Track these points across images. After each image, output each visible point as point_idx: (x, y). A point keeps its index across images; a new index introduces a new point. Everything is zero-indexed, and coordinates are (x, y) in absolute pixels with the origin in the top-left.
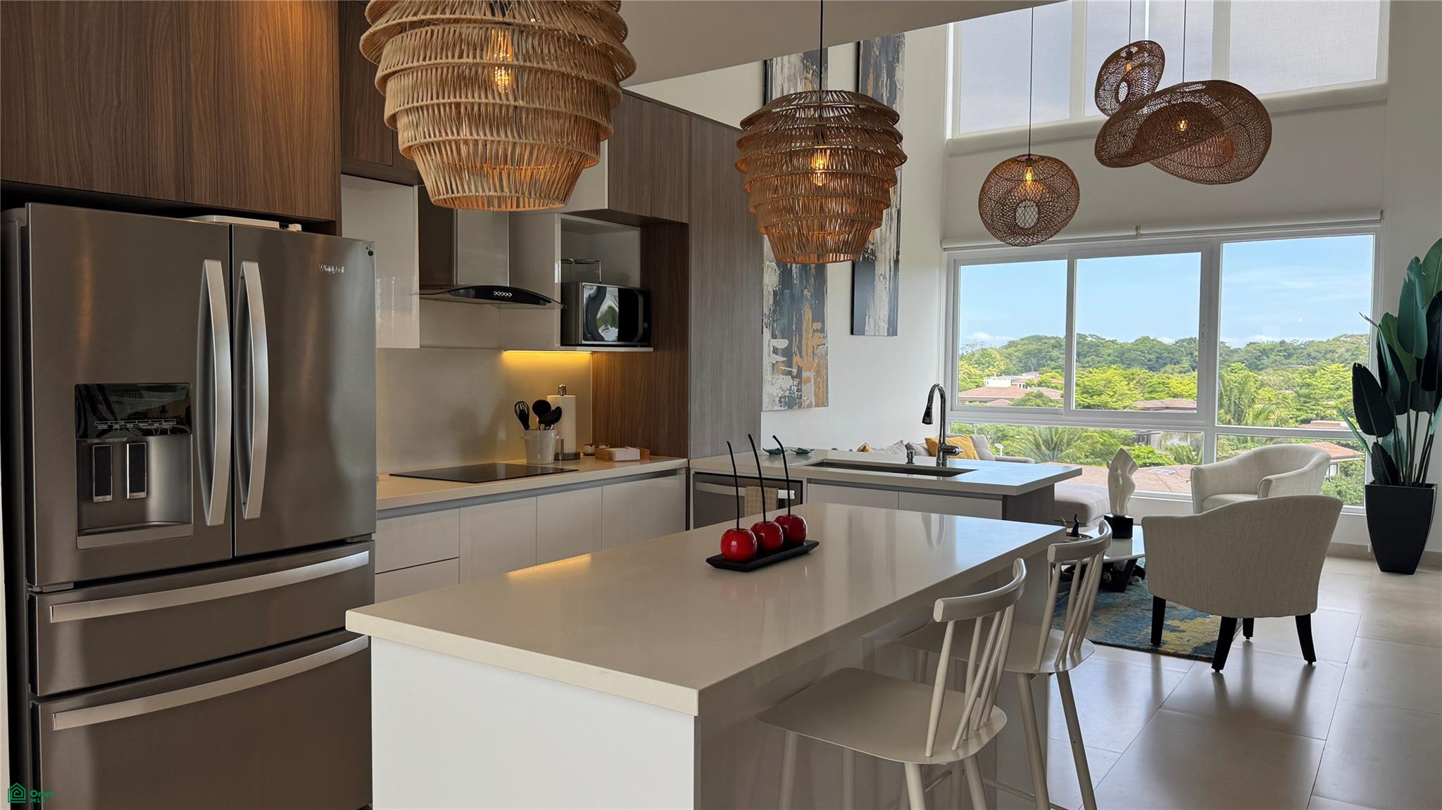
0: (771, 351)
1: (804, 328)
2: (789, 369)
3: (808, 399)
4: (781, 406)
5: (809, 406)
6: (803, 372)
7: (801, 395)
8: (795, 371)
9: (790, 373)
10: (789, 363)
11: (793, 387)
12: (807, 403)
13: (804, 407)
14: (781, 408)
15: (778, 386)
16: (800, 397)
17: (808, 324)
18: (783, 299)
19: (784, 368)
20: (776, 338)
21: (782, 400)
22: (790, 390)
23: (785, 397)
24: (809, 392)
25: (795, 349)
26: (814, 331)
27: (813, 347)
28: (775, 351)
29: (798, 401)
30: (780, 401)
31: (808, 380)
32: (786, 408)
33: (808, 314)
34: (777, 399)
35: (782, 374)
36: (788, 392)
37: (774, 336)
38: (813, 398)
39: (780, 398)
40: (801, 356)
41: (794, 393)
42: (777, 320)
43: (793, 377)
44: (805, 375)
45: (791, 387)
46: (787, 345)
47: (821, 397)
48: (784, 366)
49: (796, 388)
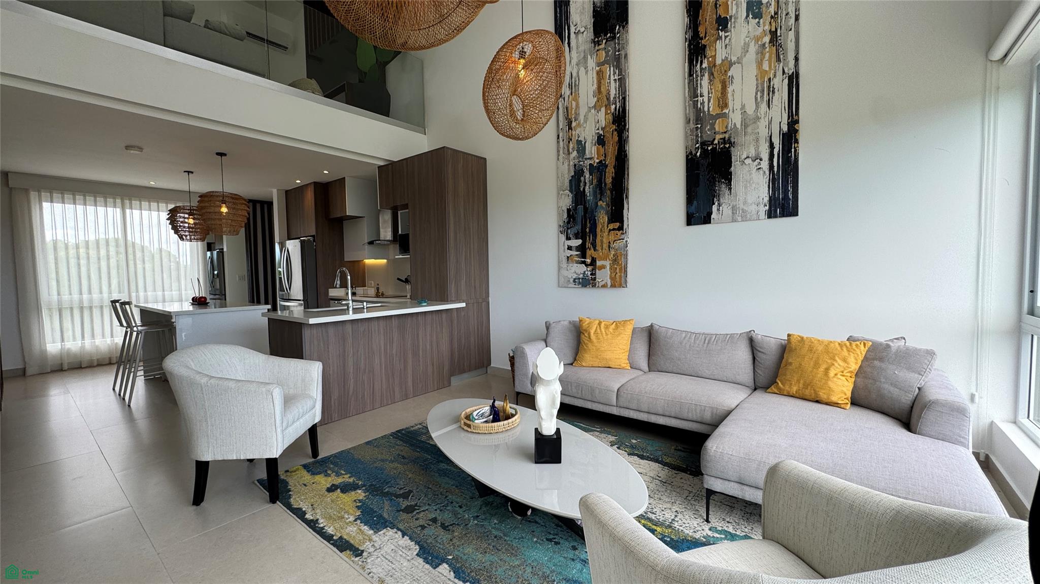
0: (566, 249)
1: (598, 230)
2: (583, 260)
3: (603, 281)
4: (575, 285)
5: (604, 286)
6: (597, 261)
7: (596, 277)
8: (588, 261)
9: (584, 262)
10: (584, 255)
11: (586, 273)
12: (601, 284)
13: (598, 287)
14: (575, 286)
15: (573, 271)
16: (595, 279)
17: (603, 226)
18: (576, 213)
19: (577, 259)
20: (570, 240)
21: (576, 280)
22: (584, 273)
23: (579, 279)
24: (604, 276)
25: (588, 245)
26: (610, 230)
27: (609, 243)
28: (570, 248)
29: (591, 282)
30: (574, 281)
31: (603, 267)
32: (580, 286)
33: (602, 218)
34: (572, 280)
35: (576, 263)
36: (582, 275)
37: (568, 238)
38: (609, 280)
39: (575, 279)
40: (595, 250)
41: (588, 276)
42: (571, 227)
43: (587, 265)
44: (599, 263)
45: (585, 272)
46: (580, 243)
47: (618, 279)
48: (578, 258)
49: (589, 273)
